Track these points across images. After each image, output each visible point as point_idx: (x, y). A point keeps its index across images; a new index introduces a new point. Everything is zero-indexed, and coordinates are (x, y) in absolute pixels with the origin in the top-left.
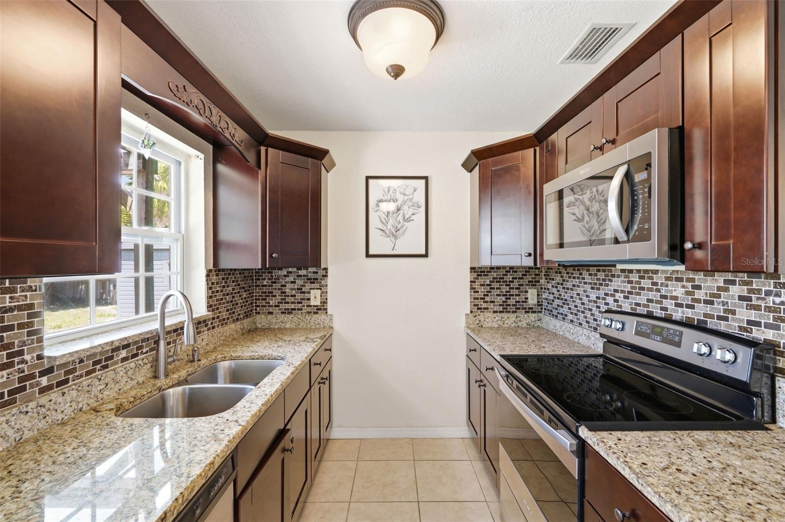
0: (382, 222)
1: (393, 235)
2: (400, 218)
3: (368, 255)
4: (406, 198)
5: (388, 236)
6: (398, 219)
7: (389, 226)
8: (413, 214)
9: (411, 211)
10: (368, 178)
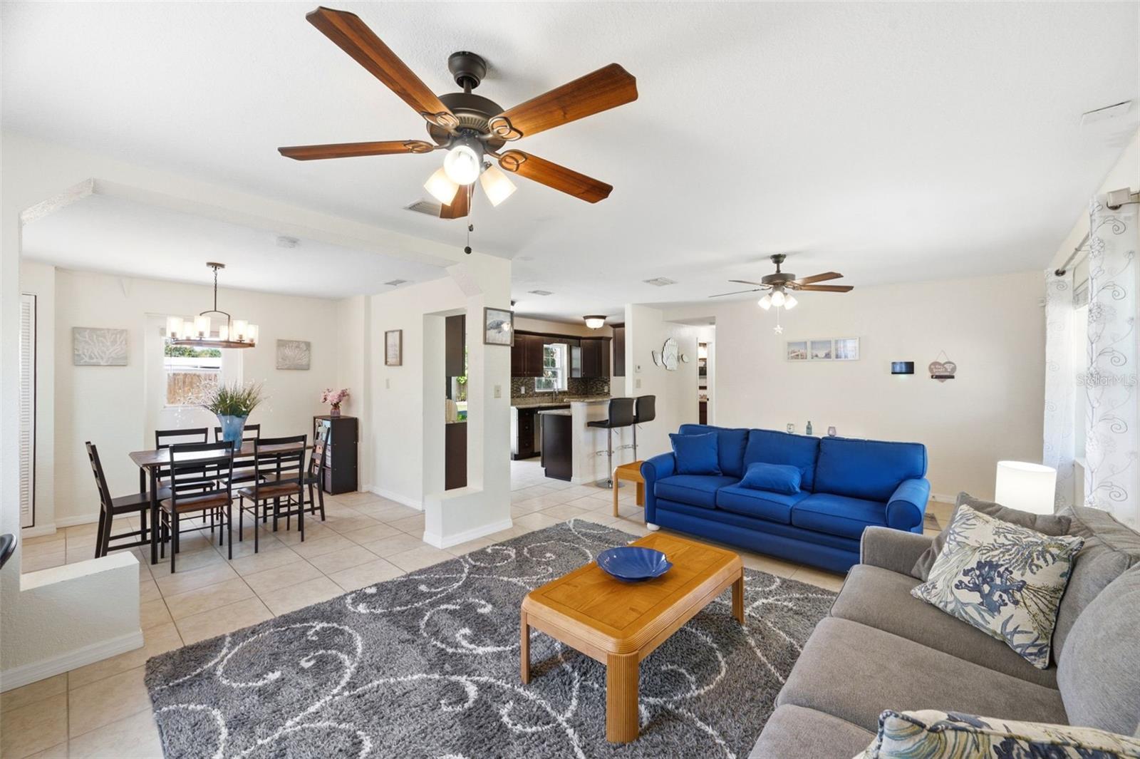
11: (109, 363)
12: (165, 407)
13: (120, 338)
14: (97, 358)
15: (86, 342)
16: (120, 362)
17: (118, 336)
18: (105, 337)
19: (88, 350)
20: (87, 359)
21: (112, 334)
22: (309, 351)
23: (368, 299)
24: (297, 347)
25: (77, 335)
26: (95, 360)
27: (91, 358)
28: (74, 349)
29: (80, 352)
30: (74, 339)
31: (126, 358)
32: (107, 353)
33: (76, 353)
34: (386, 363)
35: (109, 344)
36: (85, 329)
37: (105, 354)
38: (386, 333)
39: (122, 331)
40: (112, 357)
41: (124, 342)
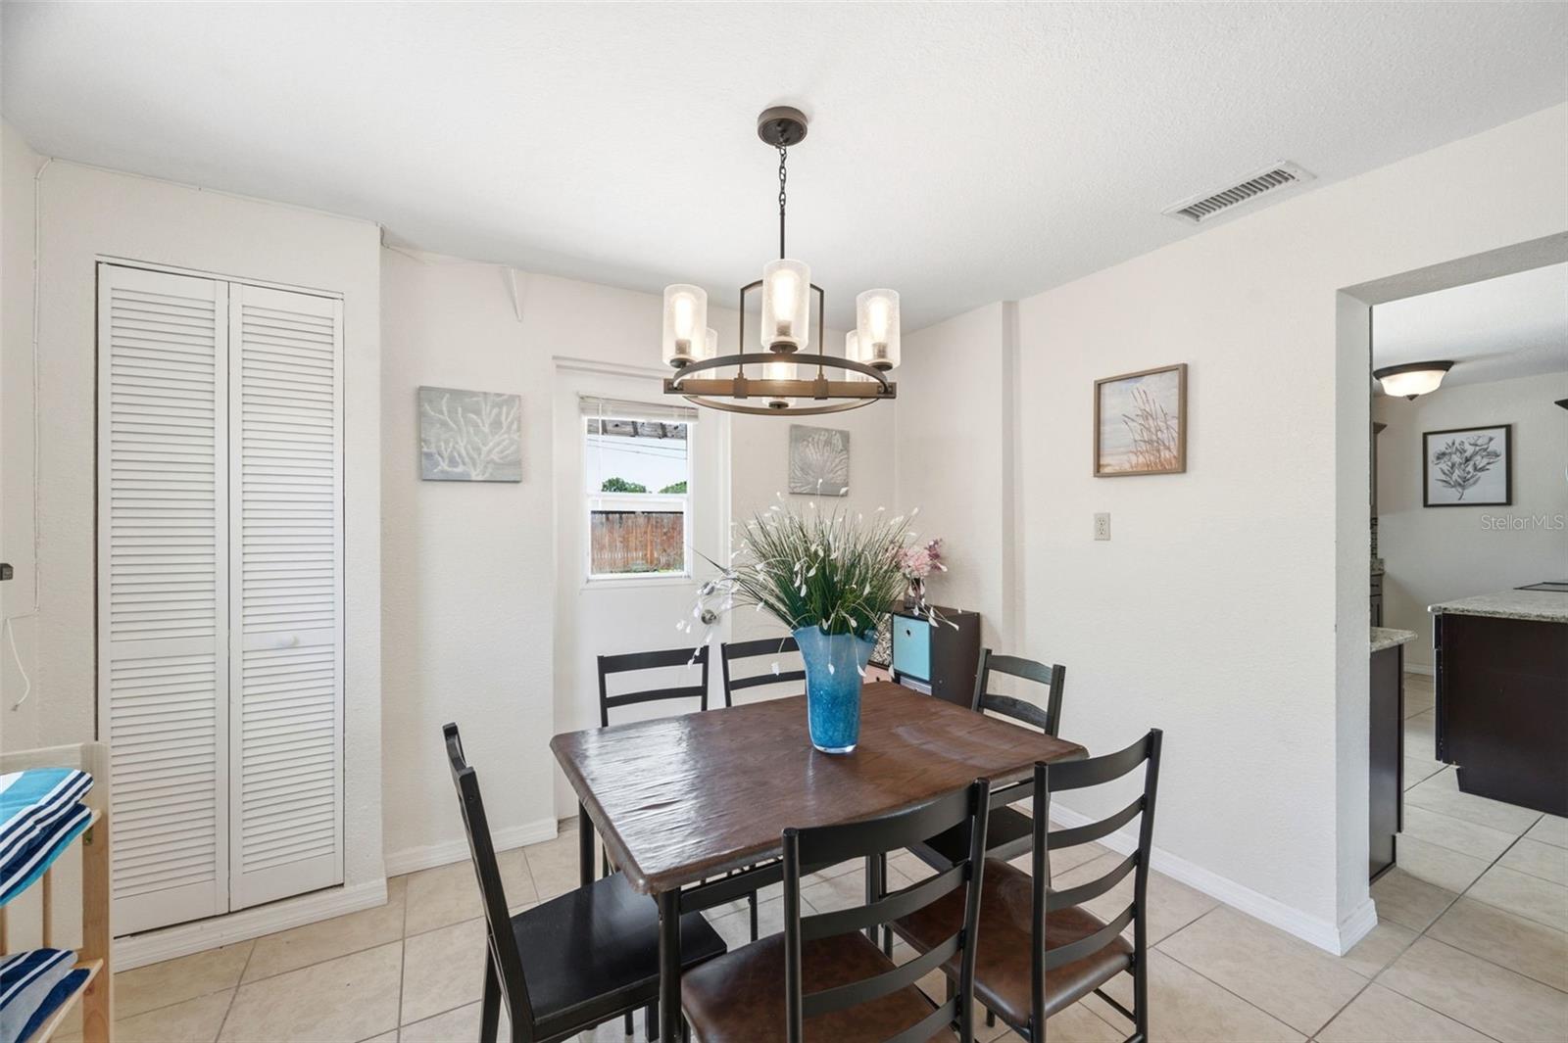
0: (1444, 473)
1: (1460, 485)
2: (1470, 468)
3: (1426, 505)
4: (1478, 448)
5: (1453, 487)
6: (1467, 469)
7: (1455, 477)
8: (1488, 464)
9: (1485, 461)
10: (1425, 435)
11: (486, 477)
12: (588, 581)
13: (508, 414)
14: (464, 464)
15: (444, 424)
16: (508, 475)
17: (504, 409)
18: (478, 413)
19: (447, 442)
20: (444, 466)
21: (493, 407)
22: (848, 451)
23: (1010, 307)
24: (828, 443)
25: (427, 407)
26: (460, 469)
27: (453, 462)
28: (421, 440)
29: (433, 450)
30: (421, 415)
31: (518, 464)
32: (485, 449)
33: (425, 450)
34: (1098, 467)
35: (486, 429)
36: (441, 391)
37: (480, 454)
38: (1099, 385)
39: (512, 400)
40: (492, 461)
41: (515, 426)
